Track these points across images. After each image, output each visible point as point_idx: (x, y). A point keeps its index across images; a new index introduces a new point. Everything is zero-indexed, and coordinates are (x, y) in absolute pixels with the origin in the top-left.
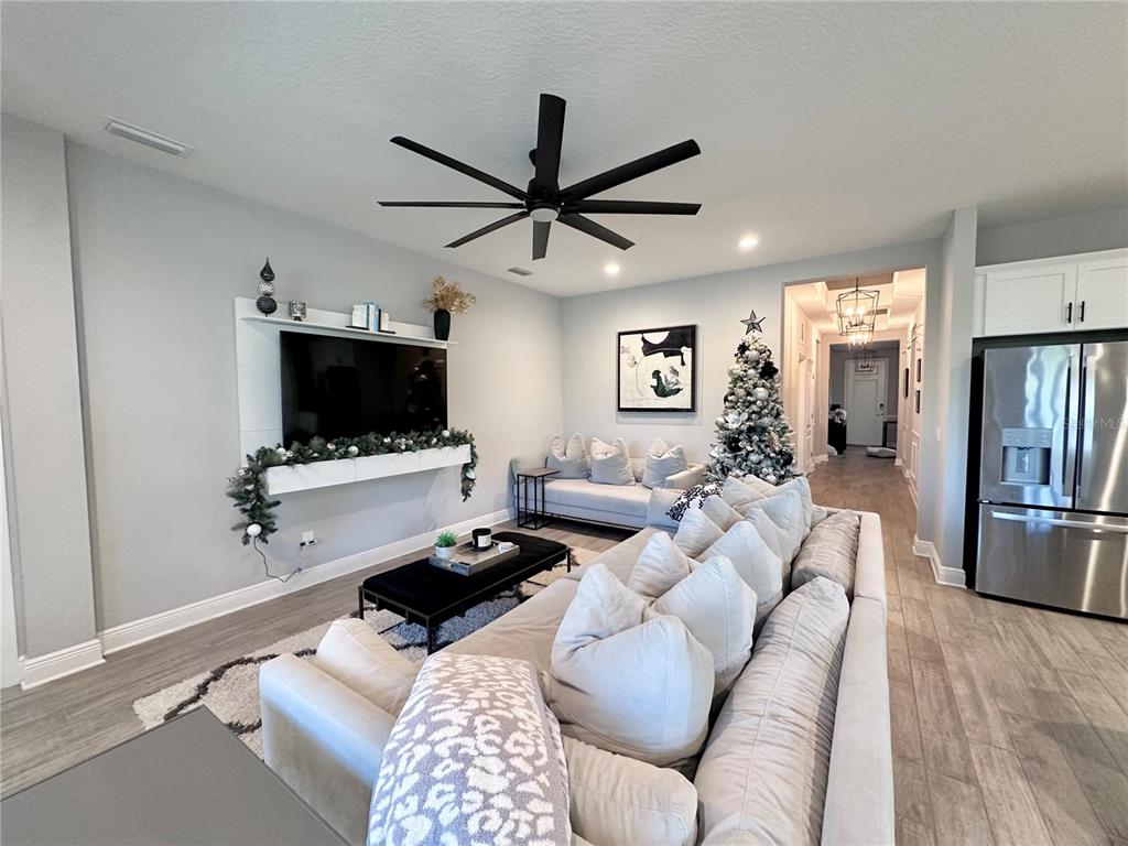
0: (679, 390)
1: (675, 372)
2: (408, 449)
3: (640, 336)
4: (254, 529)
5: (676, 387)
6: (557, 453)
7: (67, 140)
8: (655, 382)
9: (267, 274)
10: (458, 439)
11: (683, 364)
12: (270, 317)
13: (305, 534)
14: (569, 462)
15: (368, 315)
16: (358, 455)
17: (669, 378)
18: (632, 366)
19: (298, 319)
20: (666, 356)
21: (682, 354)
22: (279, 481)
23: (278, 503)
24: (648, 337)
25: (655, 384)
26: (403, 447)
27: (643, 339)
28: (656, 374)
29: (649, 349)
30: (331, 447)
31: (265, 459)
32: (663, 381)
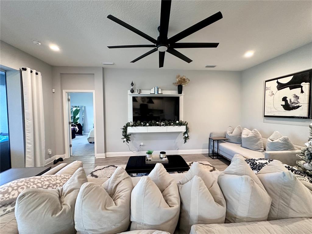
0: (298, 107)
1: (297, 97)
2: (163, 125)
3: (276, 81)
4: (125, 140)
5: (297, 105)
6: (228, 132)
7: (103, 68)
8: (284, 103)
9: (132, 84)
10: (181, 124)
11: (302, 92)
12: (133, 94)
13: (141, 143)
14: (233, 136)
15: (155, 90)
16: (149, 126)
17: (292, 101)
18: (271, 96)
19: (139, 93)
20: (291, 89)
21: (302, 87)
22: (130, 130)
23: (130, 135)
24: (280, 81)
25: (284, 104)
26: (162, 125)
27: (278, 82)
28: (285, 99)
29: (281, 86)
30: (142, 123)
31: (128, 125)
32: (289, 102)
